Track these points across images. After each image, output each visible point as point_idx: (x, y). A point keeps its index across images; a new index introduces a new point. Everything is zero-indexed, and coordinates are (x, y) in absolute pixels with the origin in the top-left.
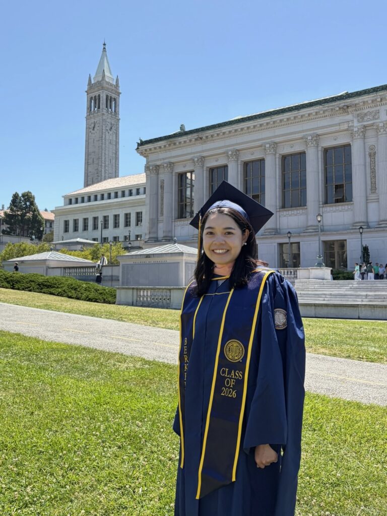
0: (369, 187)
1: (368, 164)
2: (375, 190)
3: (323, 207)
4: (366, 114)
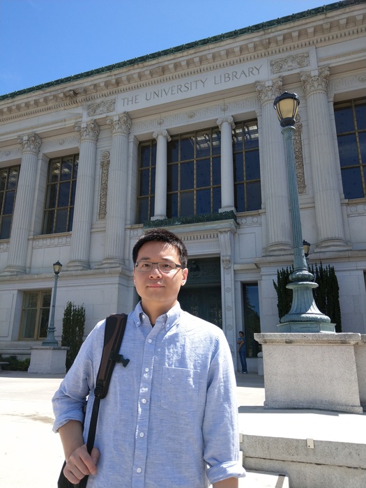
0: (96, 210)
1: (98, 178)
2: (105, 214)
3: (33, 239)
4: (99, 106)
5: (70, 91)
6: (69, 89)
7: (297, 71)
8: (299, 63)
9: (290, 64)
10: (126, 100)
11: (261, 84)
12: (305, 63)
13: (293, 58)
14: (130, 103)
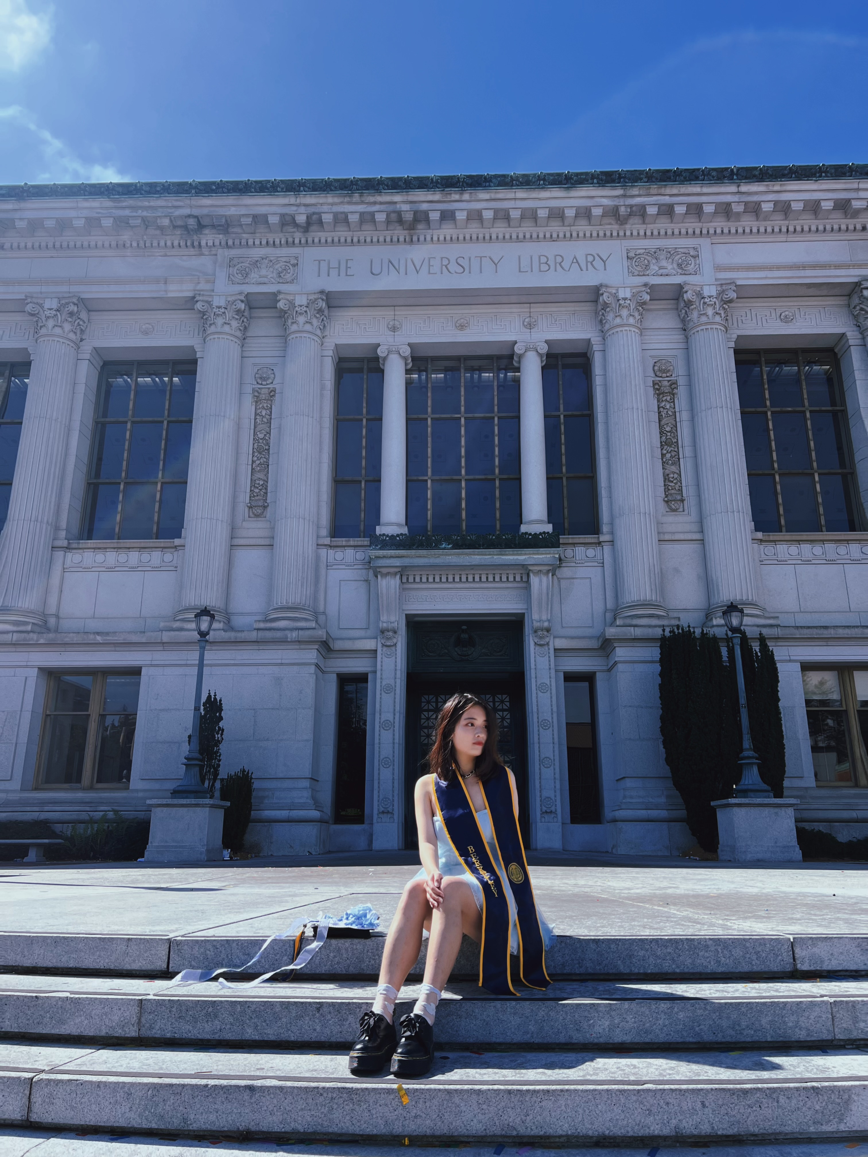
0: (244, 497)
1: (247, 422)
2: (265, 507)
3: (68, 548)
4: (256, 264)
5: (189, 216)
6: (187, 211)
7: (678, 280)
8: (680, 265)
9: (664, 263)
10: (324, 266)
11: (610, 290)
12: (691, 268)
13: (671, 254)
14: (334, 273)
